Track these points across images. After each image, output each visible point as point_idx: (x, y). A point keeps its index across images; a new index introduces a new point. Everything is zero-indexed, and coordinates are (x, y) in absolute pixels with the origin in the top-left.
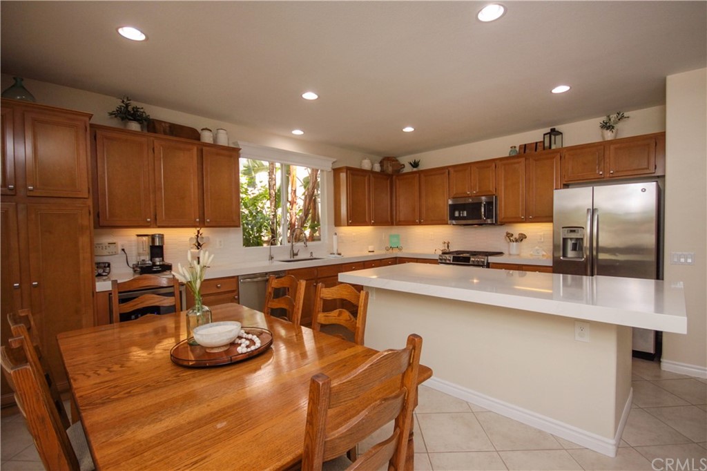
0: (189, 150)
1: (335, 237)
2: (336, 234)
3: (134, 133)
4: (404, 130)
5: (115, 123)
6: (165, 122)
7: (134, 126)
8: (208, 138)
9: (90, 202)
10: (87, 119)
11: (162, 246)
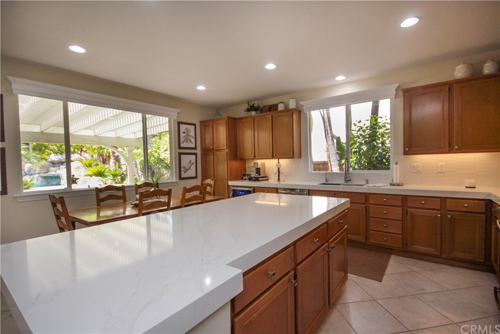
0: (268, 118)
1: (395, 166)
2: (397, 163)
3: (252, 117)
5: (246, 114)
6: (267, 106)
8: (281, 107)
9: (227, 150)
10: (227, 119)
11: (260, 168)
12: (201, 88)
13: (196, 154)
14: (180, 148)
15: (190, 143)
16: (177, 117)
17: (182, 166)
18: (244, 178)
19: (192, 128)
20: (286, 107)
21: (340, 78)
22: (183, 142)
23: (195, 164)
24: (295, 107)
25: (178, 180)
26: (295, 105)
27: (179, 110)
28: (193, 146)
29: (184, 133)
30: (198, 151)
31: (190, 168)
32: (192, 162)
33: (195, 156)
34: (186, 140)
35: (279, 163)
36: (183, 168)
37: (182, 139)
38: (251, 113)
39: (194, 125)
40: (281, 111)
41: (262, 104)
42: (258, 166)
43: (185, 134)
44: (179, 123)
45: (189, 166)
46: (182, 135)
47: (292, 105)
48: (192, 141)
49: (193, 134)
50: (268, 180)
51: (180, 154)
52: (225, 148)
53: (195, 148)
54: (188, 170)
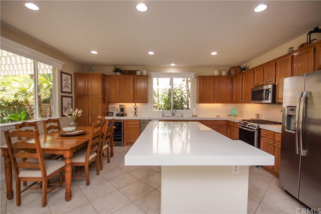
0: (131, 78)
1: (194, 108)
2: (195, 107)
3: (118, 76)
4: (212, 54)
5: (113, 74)
6: (127, 71)
7: (118, 74)
8: (138, 73)
9: (101, 96)
10: (101, 75)
11: (123, 108)
12: (94, 52)
13: (71, 97)
14: (62, 92)
15: (68, 89)
16: (62, 68)
17: (63, 106)
18: (109, 115)
19: (69, 77)
20: (142, 73)
21: (173, 65)
22: (64, 88)
23: (71, 105)
24: (146, 75)
25: (60, 117)
26: (146, 73)
27: (64, 63)
28: (70, 91)
29: (65, 80)
30: (73, 95)
31: (68, 107)
32: (69, 103)
33: (71, 98)
34: (66, 86)
35: (136, 105)
36: (64, 107)
37: (63, 85)
38: (116, 73)
39: (71, 75)
40: (139, 76)
41: (124, 68)
42: (122, 107)
43: (65, 82)
44: (62, 73)
45: (68, 106)
46: (64, 82)
47: (145, 73)
48: (69, 87)
49: (69, 82)
50: (126, 115)
51: (62, 97)
52: (100, 94)
53: (71, 93)
54: (67, 109)
